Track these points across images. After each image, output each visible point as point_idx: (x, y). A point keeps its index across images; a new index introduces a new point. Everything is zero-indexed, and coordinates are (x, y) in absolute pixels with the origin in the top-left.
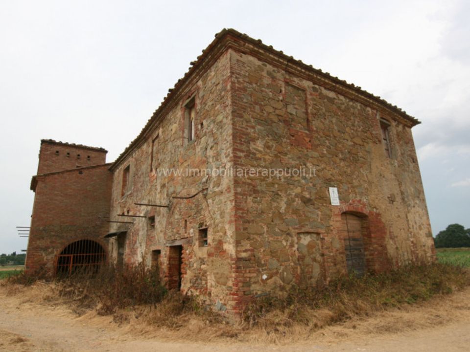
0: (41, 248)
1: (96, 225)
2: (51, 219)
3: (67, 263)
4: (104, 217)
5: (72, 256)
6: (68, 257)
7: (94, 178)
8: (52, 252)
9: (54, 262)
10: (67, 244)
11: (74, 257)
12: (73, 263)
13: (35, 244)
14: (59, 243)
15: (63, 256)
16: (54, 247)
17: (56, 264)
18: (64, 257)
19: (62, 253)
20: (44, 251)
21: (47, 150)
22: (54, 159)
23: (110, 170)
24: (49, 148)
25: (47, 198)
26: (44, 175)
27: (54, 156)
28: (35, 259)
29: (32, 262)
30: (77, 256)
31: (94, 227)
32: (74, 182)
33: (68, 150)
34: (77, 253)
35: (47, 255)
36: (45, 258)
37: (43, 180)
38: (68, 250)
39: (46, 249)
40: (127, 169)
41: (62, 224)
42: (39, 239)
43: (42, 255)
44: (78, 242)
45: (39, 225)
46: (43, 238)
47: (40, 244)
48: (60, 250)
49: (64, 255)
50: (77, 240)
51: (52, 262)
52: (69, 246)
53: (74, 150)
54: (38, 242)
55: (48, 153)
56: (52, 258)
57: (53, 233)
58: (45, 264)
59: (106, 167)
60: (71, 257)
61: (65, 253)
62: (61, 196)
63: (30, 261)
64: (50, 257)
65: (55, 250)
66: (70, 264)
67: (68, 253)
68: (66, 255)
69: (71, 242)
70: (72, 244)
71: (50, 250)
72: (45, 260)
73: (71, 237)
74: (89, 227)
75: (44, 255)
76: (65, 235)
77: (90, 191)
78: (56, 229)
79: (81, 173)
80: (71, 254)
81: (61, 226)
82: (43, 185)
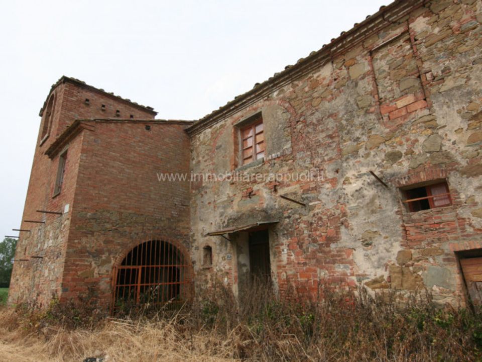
0: (90, 253)
1: (172, 217)
2: (106, 199)
3: (133, 282)
4: (183, 205)
5: (140, 267)
6: (134, 270)
7: (167, 140)
8: (108, 261)
9: (111, 279)
10: (131, 246)
11: (143, 269)
12: (142, 282)
13: (79, 243)
14: (119, 244)
15: (126, 267)
16: (110, 252)
17: (114, 283)
18: (129, 270)
19: (123, 263)
20: (94, 257)
21: (72, 95)
22: (82, 110)
23: (186, 131)
24: (75, 92)
25: (99, 162)
26: (95, 120)
27: (82, 105)
28: (79, 273)
29: (73, 280)
30: (148, 268)
31: (169, 219)
32: (140, 141)
33: (102, 101)
34: (148, 264)
35: (98, 266)
36: (96, 271)
37: (92, 129)
38: (133, 256)
39: (97, 254)
40: (257, 119)
41: (122, 211)
42: (85, 234)
43: (91, 266)
44: (149, 242)
45: (85, 208)
46: (92, 233)
47: (88, 245)
48: (120, 256)
49: (128, 267)
50: (147, 241)
51: (108, 280)
52: (135, 249)
53: (111, 102)
54: (84, 240)
55: (74, 99)
56: (107, 271)
57: (108, 226)
58: (96, 283)
59: (181, 126)
60: (138, 269)
61: (129, 264)
62: (121, 162)
63: (70, 278)
64: (103, 270)
65: (111, 256)
66: (137, 283)
67: (134, 264)
68: (131, 267)
69: (138, 244)
70: (140, 246)
71: (104, 257)
72: (96, 275)
73: (137, 234)
74: (163, 219)
75: (94, 265)
76: (127, 229)
77: (161, 159)
78: (114, 218)
79: (148, 128)
80: (139, 264)
81: (122, 213)
82: (92, 137)
